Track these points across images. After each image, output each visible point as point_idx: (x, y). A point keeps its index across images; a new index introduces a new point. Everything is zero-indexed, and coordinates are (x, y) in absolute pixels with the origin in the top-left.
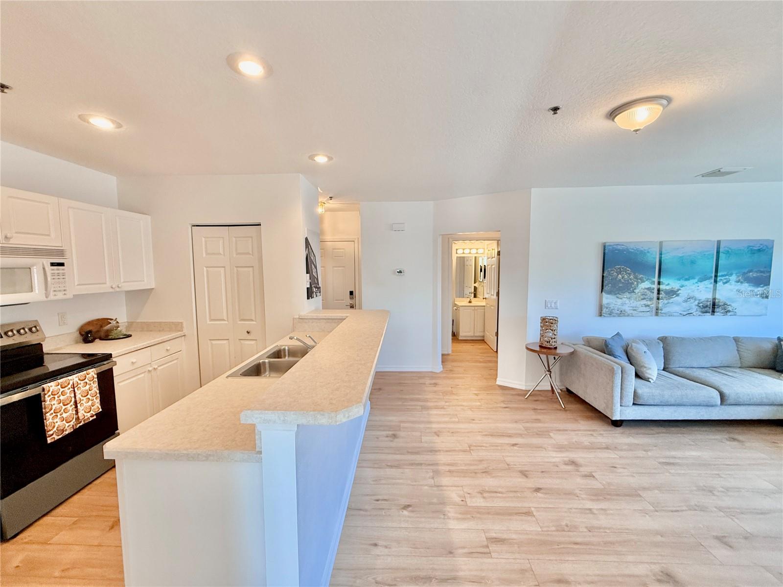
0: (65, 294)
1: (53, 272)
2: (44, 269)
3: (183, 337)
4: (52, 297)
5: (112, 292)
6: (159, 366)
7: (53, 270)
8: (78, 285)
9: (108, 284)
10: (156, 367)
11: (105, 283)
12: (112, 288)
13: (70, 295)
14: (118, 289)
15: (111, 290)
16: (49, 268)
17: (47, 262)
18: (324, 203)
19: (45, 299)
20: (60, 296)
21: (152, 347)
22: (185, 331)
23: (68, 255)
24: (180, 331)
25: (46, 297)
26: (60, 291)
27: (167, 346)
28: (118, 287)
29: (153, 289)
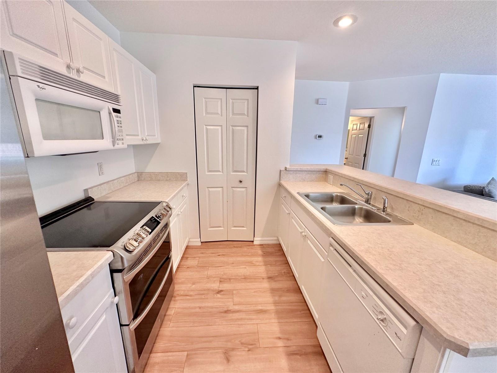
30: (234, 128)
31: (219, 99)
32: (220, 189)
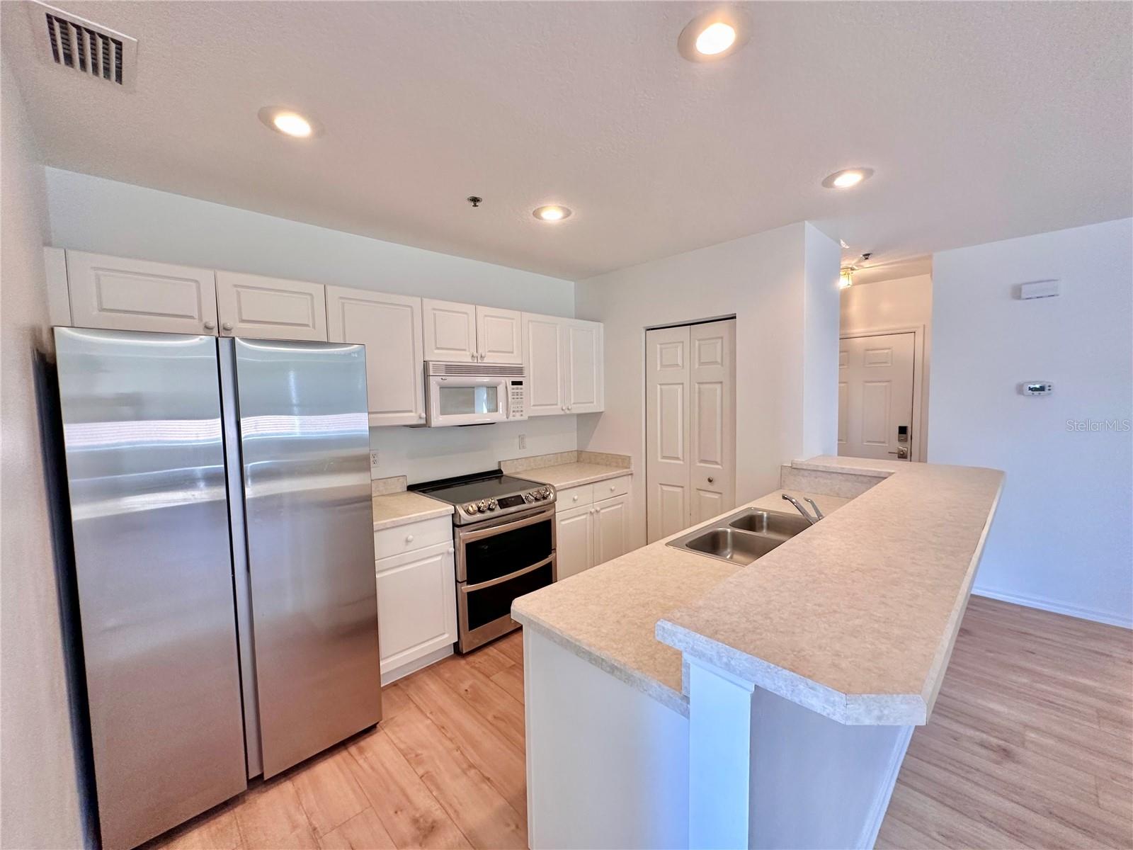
0: (522, 415)
1: (513, 391)
2: (506, 388)
3: (630, 476)
4: (511, 418)
5: (561, 415)
6: (602, 509)
7: (513, 389)
8: (534, 406)
9: (559, 406)
10: (598, 509)
11: (556, 404)
12: (563, 410)
13: (525, 417)
14: (568, 412)
15: (562, 413)
16: (510, 386)
17: (509, 380)
18: (852, 269)
19: (506, 420)
20: (518, 417)
21: (595, 484)
22: (633, 468)
23: (526, 373)
24: (626, 468)
25: (507, 418)
26: (518, 411)
27: (612, 484)
28: (568, 409)
29: (602, 412)
30: (702, 386)
31: (679, 342)
32: (679, 490)
